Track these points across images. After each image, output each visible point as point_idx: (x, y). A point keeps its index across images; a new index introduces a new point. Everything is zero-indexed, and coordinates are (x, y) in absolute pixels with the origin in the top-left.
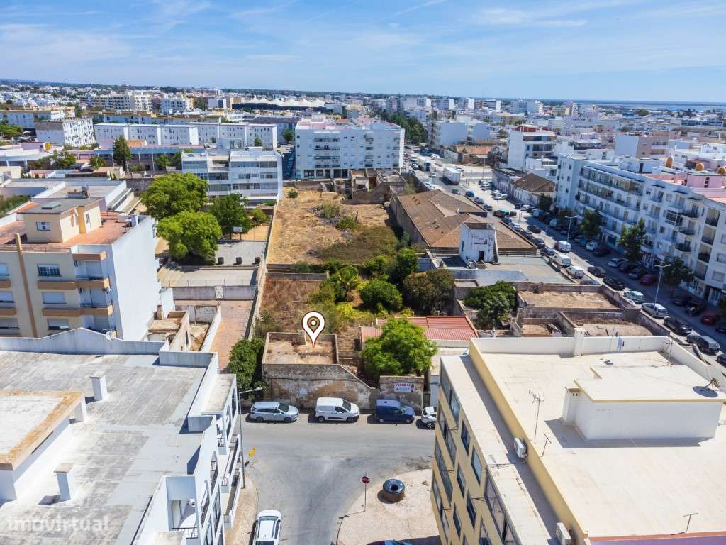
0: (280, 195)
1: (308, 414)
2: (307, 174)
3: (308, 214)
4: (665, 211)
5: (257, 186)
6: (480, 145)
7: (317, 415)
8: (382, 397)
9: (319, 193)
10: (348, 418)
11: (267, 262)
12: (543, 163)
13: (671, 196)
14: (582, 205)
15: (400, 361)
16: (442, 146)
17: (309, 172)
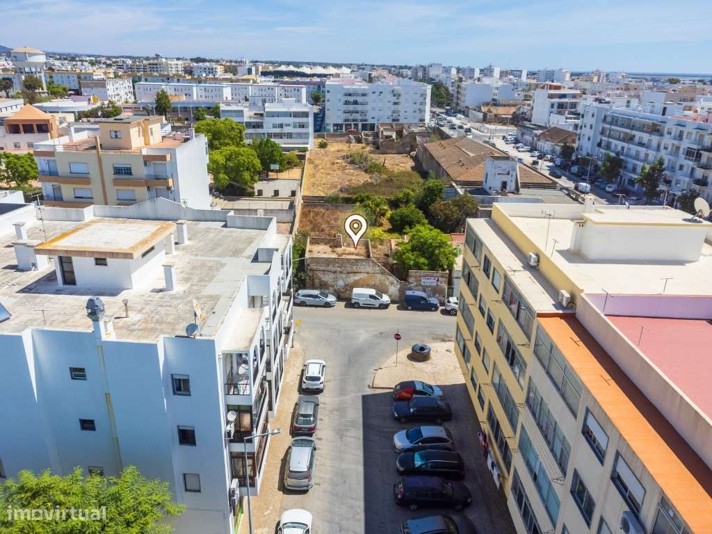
0: (312, 144)
1: (345, 303)
2: (335, 128)
3: (338, 161)
4: (684, 149)
5: (290, 135)
6: (505, 106)
7: (353, 301)
8: (410, 289)
9: (348, 145)
10: (380, 305)
11: (302, 194)
12: (567, 118)
13: (692, 133)
14: (604, 151)
15: (427, 258)
16: (467, 107)
17: (338, 126)
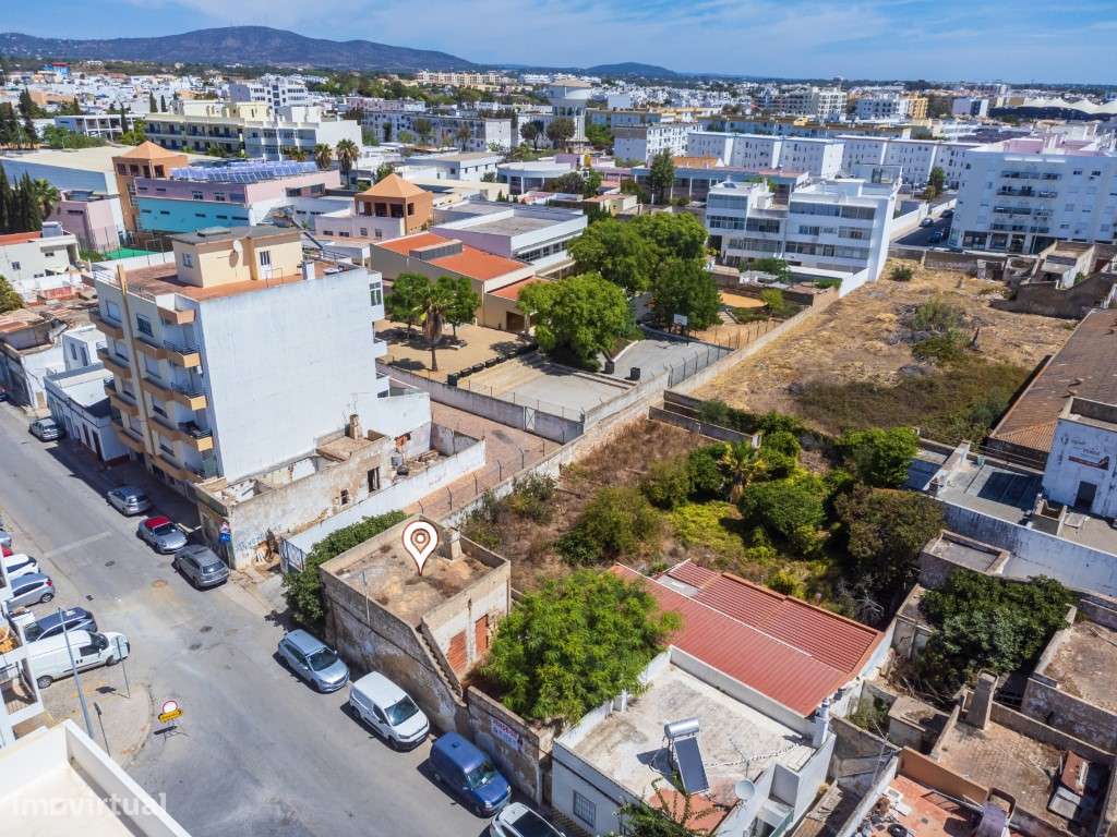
0: (871, 272)
2: (969, 239)
5: (830, 251)
7: (352, 703)
8: (472, 732)
9: (962, 279)
10: (387, 735)
17: (977, 238)
